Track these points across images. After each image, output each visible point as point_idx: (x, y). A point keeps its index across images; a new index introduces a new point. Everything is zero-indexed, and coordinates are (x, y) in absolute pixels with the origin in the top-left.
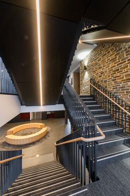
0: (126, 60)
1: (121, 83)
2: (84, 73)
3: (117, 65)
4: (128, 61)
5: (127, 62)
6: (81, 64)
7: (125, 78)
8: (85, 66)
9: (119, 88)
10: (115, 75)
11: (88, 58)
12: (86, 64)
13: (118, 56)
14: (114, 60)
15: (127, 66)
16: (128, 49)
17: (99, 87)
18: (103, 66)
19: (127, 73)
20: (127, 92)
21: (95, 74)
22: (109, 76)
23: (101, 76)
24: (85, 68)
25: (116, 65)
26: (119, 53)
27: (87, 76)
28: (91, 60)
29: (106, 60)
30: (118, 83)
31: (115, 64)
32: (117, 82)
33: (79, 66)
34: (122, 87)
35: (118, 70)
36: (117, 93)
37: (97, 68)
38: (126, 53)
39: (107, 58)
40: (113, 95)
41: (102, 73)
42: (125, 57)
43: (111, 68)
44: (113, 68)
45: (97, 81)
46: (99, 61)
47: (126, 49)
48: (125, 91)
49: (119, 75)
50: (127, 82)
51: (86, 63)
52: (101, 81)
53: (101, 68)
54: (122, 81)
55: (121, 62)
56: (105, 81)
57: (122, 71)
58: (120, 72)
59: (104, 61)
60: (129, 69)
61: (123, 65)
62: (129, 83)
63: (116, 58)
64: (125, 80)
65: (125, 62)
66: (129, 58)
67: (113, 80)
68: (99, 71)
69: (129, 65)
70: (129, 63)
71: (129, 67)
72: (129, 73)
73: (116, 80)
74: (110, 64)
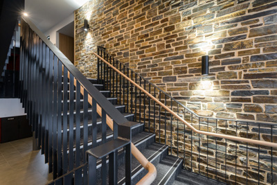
0: (160, 20)
1: (151, 58)
2: (83, 34)
3: (146, 27)
4: (162, 22)
5: (160, 24)
6: (77, 17)
7: (157, 51)
8: (86, 22)
9: (149, 67)
10: (142, 45)
11: (93, 5)
12: (88, 18)
13: (147, 12)
14: (140, 17)
15: (160, 31)
16: (162, 4)
17: (116, 63)
18: (123, 26)
19: (160, 42)
20: (160, 74)
21: (106, 40)
22: (132, 45)
23: (118, 44)
24: (86, 25)
25: (144, 26)
26: (148, 7)
27: (89, 42)
28: (99, 11)
29: (128, 15)
30: (147, 59)
31: (142, 24)
32: (144, 56)
33: (72, 19)
34: (152, 66)
35: (147, 35)
36: (145, 75)
37: (111, 28)
38: (160, 8)
39: (130, 11)
40: (141, 79)
41: (120, 39)
42: (158, 15)
43: (136, 30)
44: (140, 32)
46: (114, 15)
47: (159, 3)
48: (157, 72)
49: (148, 44)
50: (160, 57)
51: (88, 15)
52: (119, 54)
53: (119, 28)
54: (153, 54)
55: (152, 22)
56: (126, 55)
57: (153, 38)
58: (149, 39)
59: (123, 17)
60: (163, 36)
61: (154, 29)
62: (163, 58)
63: (144, 14)
64: (157, 53)
65: (158, 23)
66: (164, 18)
67: (138, 53)
68: (114, 34)
69: (163, 29)
70: (162, 26)
71: (163, 33)
72: (164, 42)
73: (143, 52)
74: (134, 23)
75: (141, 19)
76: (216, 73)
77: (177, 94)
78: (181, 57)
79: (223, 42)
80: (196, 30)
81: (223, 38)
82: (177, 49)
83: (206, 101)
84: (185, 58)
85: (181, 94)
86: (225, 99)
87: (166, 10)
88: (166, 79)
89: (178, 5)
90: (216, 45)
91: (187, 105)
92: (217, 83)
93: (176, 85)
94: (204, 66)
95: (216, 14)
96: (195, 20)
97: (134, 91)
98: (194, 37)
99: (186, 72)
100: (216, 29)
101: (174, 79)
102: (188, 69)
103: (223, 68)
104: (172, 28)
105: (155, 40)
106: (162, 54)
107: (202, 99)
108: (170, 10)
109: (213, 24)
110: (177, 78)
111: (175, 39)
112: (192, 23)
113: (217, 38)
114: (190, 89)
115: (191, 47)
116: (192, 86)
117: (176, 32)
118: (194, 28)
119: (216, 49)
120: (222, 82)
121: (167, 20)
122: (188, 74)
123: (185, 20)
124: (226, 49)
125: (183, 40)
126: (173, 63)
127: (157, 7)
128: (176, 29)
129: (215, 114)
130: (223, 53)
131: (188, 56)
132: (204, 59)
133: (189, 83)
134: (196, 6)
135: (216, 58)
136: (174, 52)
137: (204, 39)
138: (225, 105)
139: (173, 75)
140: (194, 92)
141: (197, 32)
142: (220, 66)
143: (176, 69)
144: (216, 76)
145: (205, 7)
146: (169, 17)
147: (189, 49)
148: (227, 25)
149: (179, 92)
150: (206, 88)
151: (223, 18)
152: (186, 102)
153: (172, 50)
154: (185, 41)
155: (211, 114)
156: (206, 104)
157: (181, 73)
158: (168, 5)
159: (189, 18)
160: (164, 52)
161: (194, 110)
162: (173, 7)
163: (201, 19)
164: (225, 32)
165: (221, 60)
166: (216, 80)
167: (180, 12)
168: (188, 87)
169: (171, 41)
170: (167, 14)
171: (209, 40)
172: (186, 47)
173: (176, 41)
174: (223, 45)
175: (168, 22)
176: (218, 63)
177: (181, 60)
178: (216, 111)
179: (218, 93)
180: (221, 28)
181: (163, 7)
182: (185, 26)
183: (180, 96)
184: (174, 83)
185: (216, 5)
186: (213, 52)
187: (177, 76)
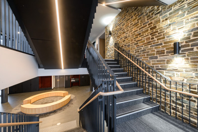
0: (147, 24)
1: (142, 46)
2: (109, 38)
3: (140, 29)
5: (148, 26)
8: (110, 31)
9: (141, 51)
10: (137, 39)
11: (113, 23)
13: (140, 21)
14: (136, 24)
15: (148, 30)
16: (149, 14)
17: (123, 51)
18: (127, 31)
19: (147, 37)
20: (147, 55)
21: (119, 39)
22: (132, 40)
23: (125, 41)
24: (110, 34)
26: (141, 18)
27: (111, 41)
28: (116, 25)
29: (130, 24)
30: (140, 47)
31: (137, 28)
32: (138, 45)
33: (105, 31)
34: (143, 51)
35: (140, 34)
36: (139, 56)
37: (121, 33)
38: (147, 17)
39: (131, 22)
40: (135, 59)
41: (126, 38)
42: (146, 21)
43: (134, 32)
44: (136, 32)
45: (121, 45)
46: (123, 26)
47: (147, 14)
49: (140, 39)
50: (147, 45)
51: (111, 29)
52: (125, 46)
53: (125, 32)
54: (143, 44)
55: (142, 26)
56: (129, 46)
57: (143, 35)
58: (141, 36)
59: (127, 26)
60: (149, 33)
61: (144, 29)
62: (149, 46)
63: (138, 22)
64: (146, 43)
65: (146, 26)
66: (150, 22)
67: (135, 44)
68: (123, 36)
69: (149, 29)
70: (149, 27)
71: (149, 31)
72: (150, 36)
73: (138, 43)
74: (133, 28)
75: (137, 26)
76: (187, 53)
77: (158, 67)
78: (161, 44)
79: (192, 31)
80: (171, 26)
81: (192, 28)
82: (158, 39)
83: (179, 71)
84: (163, 45)
85: (161, 66)
86: (193, 70)
87: (151, 17)
88: (151, 58)
89: (159, 13)
90: (186, 34)
91: (165, 73)
92: (188, 59)
93: (157, 61)
94: (176, 49)
95: (186, 13)
96: (171, 20)
98: (170, 31)
99: (164, 53)
100: (186, 23)
101: (157, 58)
102: (165, 51)
103: (192, 49)
104: (155, 27)
105: (145, 35)
106: (149, 43)
107: (176, 70)
108: (154, 17)
109: (184, 20)
110: (158, 57)
111: (157, 33)
112: (168, 22)
113: (188, 29)
114: (167, 63)
115: (168, 37)
116: (168, 62)
117: (157, 29)
118: (170, 25)
119: (186, 36)
120: (191, 59)
121: (152, 23)
122: (165, 54)
123: (163, 21)
124: (194, 36)
125: (162, 34)
126: (155, 48)
127: (146, 17)
128: (157, 28)
129: (185, 80)
130: (191, 39)
131: (165, 43)
133: (166, 60)
134: (171, 11)
135: (186, 42)
136: (156, 41)
137: (177, 31)
138: (194, 74)
139: (155, 55)
140: (169, 65)
141: (172, 27)
142: (190, 48)
143: (158, 51)
144: (186, 55)
145: (178, 10)
146: (153, 21)
147: (166, 38)
148: (196, 18)
149: (160, 65)
151: (192, 15)
152: (164, 71)
153: (155, 41)
154: (163, 34)
155: (182, 80)
156: (179, 73)
157: (161, 54)
158: (152, 14)
159: (166, 19)
160: (150, 42)
161: (170, 76)
162: (155, 15)
163: (175, 18)
164: (194, 24)
165: (190, 43)
166: (187, 57)
167: (160, 17)
168: (166, 62)
169: (154, 35)
170: (152, 20)
171: (181, 31)
172: (164, 38)
173: (157, 35)
174: (192, 33)
175: (152, 24)
176: (188, 46)
177: (161, 46)
178: (186, 78)
179: (188, 66)
180: (191, 22)
181: (149, 16)
182: (163, 25)
183: (160, 68)
184: (156, 60)
185: (186, 6)
186: (183, 39)
187: (158, 56)
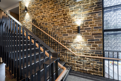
0: (61, 11)
1: (58, 26)
3: (55, 13)
5: (61, 12)
6: (21, 5)
7: (60, 23)
8: (26, 7)
9: (56, 30)
10: (53, 20)
13: (55, 7)
14: (52, 8)
15: (61, 15)
16: (62, 4)
18: (45, 12)
19: (61, 20)
20: (61, 33)
21: (36, 17)
22: (49, 20)
23: (42, 19)
25: (54, 12)
26: (56, 5)
27: (28, 17)
28: (33, 3)
29: (47, 7)
30: (56, 26)
31: (53, 11)
32: (55, 25)
34: (58, 29)
35: (55, 16)
36: (55, 33)
37: (39, 12)
39: (48, 5)
40: (53, 35)
41: (43, 17)
42: (60, 8)
43: (51, 14)
44: (52, 15)
46: (40, 6)
47: (60, 3)
48: (60, 32)
49: (56, 20)
50: (61, 26)
52: (43, 24)
53: (42, 12)
54: (58, 25)
55: (57, 11)
56: (46, 24)
57: (58, 18)
58: (57, 18)
59: (44, 7)
60: (62, 17)
61: (59, 14)
62: (63, 26)
63: (54, 7)
64: (60, 24)
65: (60, 12)
66: (62, 10)
67: (52, 24)
68: (40, 15)
69: (62, 14)
70: (62, 13)
71: (62, 16)
72: (63, 20)
73: (54, 23)
74: (50, 11)
75: (53, 9)
76: (83, 33)
77: (68, 41)
78: (70, 26)
79: (85, 21)
80: (75, 16)
81: (85, 20)
82: (68, 23)
83: (79, 44)
84: (71, 27)
85: (70, 41)
86: (86, 42)
87: (63, 7)
88: (64, 35)
89: (68, 5)
90: (82, 22)
91: (72, 45)
92: (83, 36)
93: (68, 37)
94: (78, 30)
95: (82, 10)
96: (75, 12)
97: (50, 40)
98: (74, 18)
99: (72, 32)
100: (82, 16)
101: (67, 35)
102: (72, 31)
103: (85, 31)
104: (66, 14)
105: (59, 18)
106: (62, 24)
107: (78, 43)
108: (65, 7)
109: (81, 14)
110: (68, 35)
111: (67, 19)
112: (74, 13)
113: (83, 20)
114: (73, 39)
115: (73, 22)
116: (74, 38)
117: (67, 16)
118: (74, 15)
119: (82, 24)
120: (85, 36)
121: (64, 11)
122: (72, 33)
123: (71, 12)
124: (86, 24)
125: (70, 20)
126: (67, 28)
127: (60, 5)
128: (67, 15)
129: (82, 48)
130: (85, 25)
131: (72, 26)
132: (78, 27)
133: (73, 36)
134: (75, 7)
135: (82, 27)
136: (67, 24)
137: (78, 20)
138: (86, 45)
139: (67, 33)
140: (75, 40)
141: (75, 17)
142: (84, 30)
143: (68, 31)
144: (82, 34)
145: (78, 7)
146: (65, 10)
147: (72, 23)
148: (86, 15)
149: (69, 40)
150: (79, 38)
151: (85, 13)
152: (72, 44)
153: (66, 23)
154: (71, 20)
155: (81, 48)
156: (79, 45)
157: (70, 32)
158: (64, 5)
159: (73, 11)
160: (63, 24)
161: (75, 47)
162: (66, 6)
163: (77, 12)
164: (85, 18)
165: (84, 28)
166: (83, 35)
167: (69, 8)
168: (72, 38)
169: (65, 20)
170: (64, 8)
171: (80, 20)
172: (71, 22)
173: (68, 20)
174: (85, 22)
175: (64, 12)
176: (83, 29)
177: (70, 28)
178: (83, 47)
179: (83, 40)
180: (84, 16)
181: (62, 5)
182: (71, 14)
183: (70, 42)
184: (67, 36)
185: (82, 7)
186: (81, 25)
187: (68, 34)
